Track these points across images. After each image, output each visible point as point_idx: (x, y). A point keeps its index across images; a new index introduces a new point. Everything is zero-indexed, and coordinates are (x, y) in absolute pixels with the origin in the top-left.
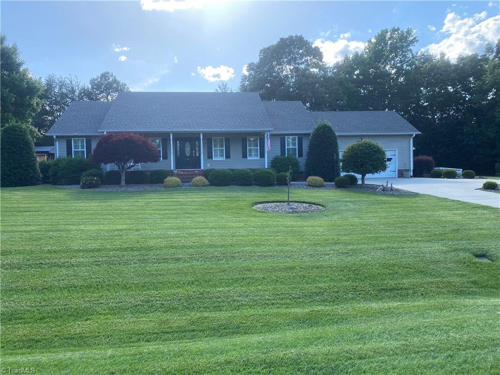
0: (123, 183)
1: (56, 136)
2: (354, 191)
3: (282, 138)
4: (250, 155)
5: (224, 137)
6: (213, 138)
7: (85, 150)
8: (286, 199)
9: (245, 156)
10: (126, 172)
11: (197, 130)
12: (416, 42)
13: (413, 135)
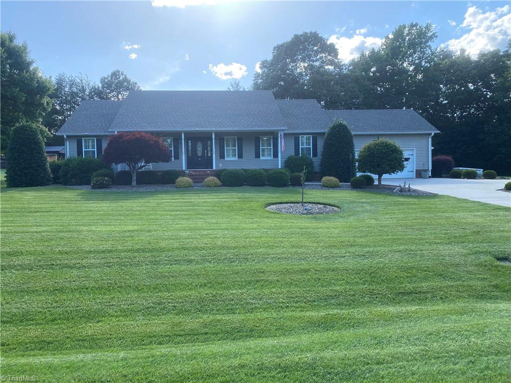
0: (134, 183)
1: (67, 136)
2: (370, 192)
3: (296, 137)
4: (263, 155)
5: (236, 137)
6: (225, 137)
7: (96, 150)
8: (300, 200)
9: (257, 156)
10: (138, 173)
11: (209, 129)
12: (435, 38)
13: (431, 134)
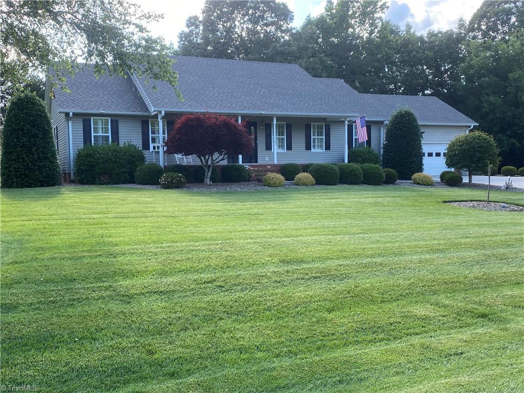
1: (74, 114)
4: (314, 146)
5: (285, 123)
7: (110, 134)
9: (308, 147)
13: (470, 126)
